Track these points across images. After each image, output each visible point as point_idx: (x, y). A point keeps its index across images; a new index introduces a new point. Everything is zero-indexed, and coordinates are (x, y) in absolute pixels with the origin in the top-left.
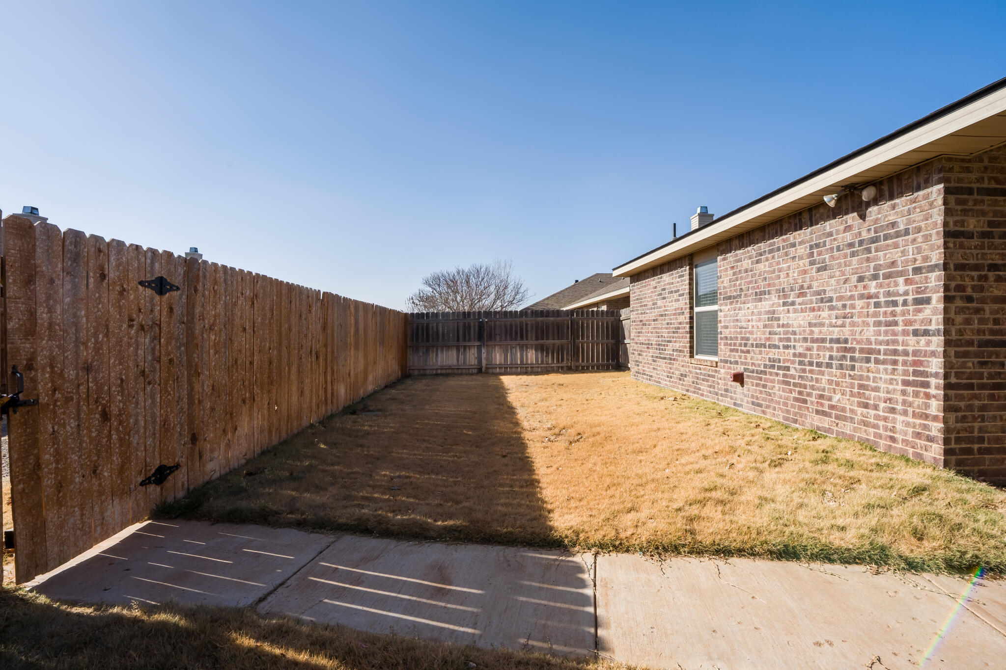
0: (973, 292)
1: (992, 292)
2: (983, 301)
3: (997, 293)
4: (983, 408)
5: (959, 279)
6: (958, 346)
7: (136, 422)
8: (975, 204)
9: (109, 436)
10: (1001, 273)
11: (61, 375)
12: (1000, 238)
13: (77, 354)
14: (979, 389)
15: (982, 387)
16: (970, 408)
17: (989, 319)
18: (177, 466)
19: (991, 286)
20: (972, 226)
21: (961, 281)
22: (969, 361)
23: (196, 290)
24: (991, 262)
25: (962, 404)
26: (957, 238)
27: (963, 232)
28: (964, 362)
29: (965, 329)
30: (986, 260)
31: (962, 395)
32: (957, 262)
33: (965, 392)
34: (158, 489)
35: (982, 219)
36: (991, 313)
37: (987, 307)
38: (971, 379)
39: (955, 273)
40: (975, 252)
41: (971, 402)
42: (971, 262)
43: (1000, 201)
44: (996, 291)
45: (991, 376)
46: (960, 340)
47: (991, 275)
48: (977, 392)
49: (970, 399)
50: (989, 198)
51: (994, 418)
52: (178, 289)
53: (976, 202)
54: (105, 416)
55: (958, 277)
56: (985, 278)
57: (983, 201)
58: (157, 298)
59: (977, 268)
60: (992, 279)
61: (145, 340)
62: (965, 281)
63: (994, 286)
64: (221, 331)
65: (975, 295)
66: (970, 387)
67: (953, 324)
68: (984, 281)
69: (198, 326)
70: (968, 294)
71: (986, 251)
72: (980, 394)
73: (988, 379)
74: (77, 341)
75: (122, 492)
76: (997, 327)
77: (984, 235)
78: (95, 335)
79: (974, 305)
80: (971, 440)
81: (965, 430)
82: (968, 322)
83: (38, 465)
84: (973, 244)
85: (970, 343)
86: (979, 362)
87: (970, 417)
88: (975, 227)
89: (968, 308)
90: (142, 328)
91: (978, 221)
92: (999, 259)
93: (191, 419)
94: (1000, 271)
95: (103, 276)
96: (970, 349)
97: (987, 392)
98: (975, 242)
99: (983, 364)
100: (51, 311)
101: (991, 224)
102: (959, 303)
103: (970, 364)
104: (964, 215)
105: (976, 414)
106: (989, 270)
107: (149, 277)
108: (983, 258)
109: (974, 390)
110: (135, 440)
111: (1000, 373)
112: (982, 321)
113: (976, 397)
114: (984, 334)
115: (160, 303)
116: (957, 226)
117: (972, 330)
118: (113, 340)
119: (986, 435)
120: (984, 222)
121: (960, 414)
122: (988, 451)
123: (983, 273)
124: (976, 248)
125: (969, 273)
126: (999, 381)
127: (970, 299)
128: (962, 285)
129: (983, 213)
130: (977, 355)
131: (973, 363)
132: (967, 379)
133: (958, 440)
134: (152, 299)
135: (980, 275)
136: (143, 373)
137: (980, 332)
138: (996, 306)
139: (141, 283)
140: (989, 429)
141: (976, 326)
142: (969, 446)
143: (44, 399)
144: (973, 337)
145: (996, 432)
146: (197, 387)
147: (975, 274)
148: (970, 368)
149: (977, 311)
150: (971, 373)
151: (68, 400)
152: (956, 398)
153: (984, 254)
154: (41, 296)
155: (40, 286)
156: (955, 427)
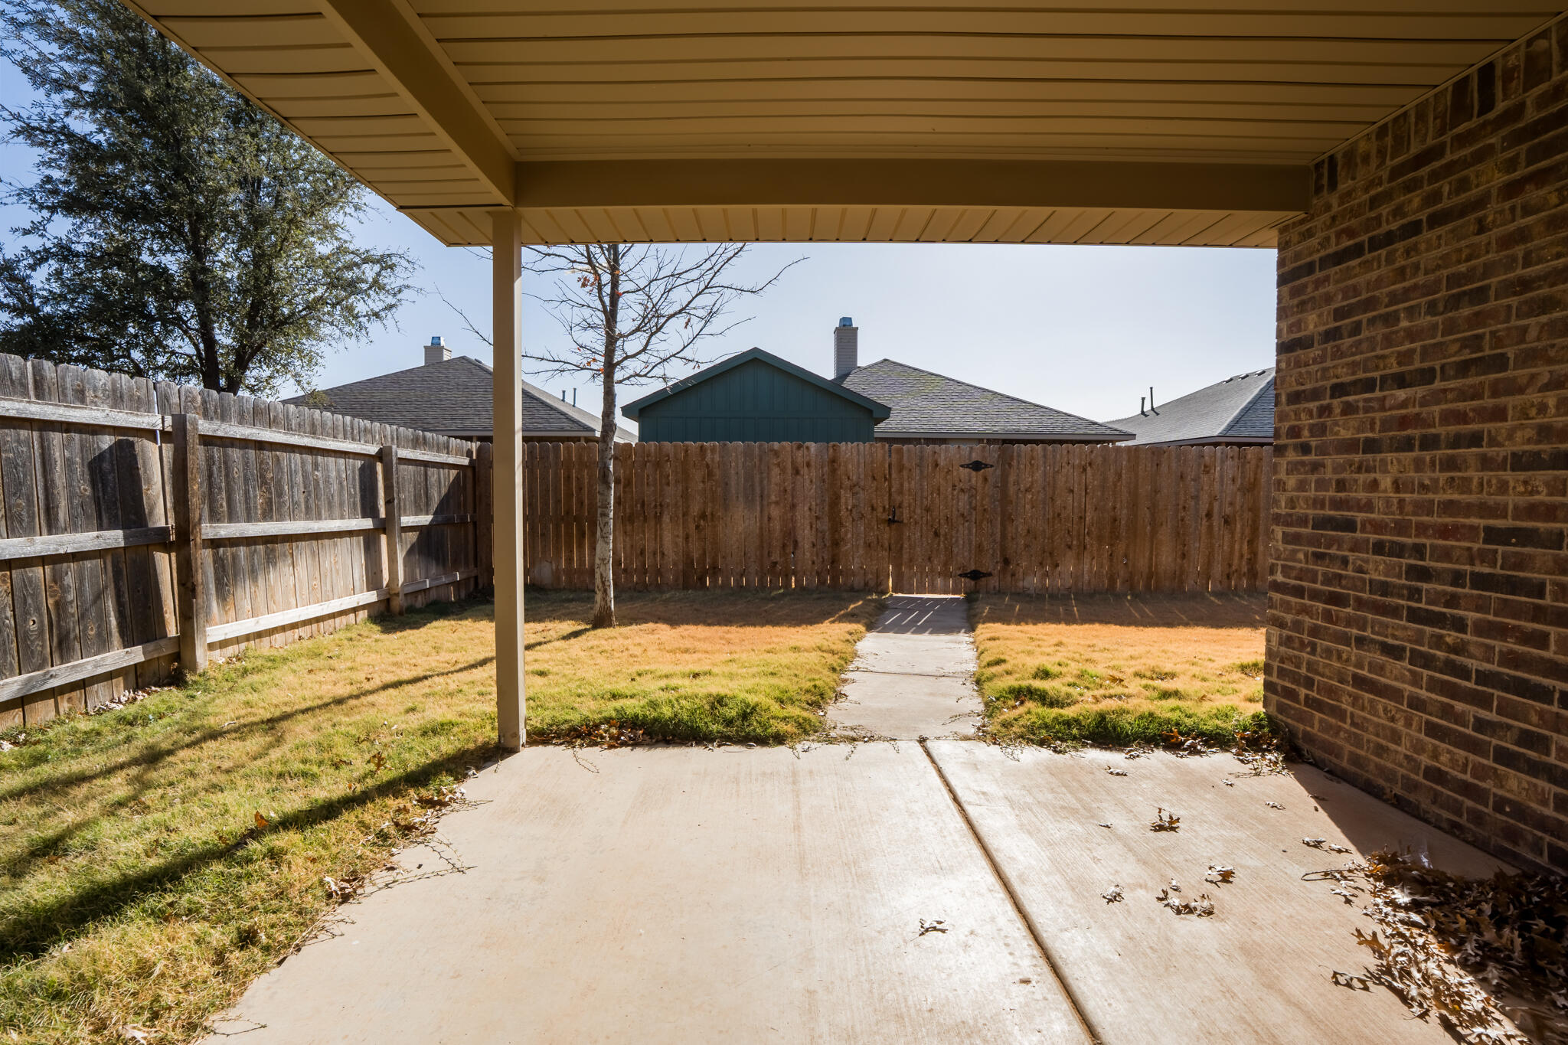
0: (1312, 436)
1: (1337, 433)
2: (1322, 450)
3: (1345, 434)
4: (1315, 631)
5: (1293, 417)
6: (1288, 525)
7: (957, 541)
8: (1316, 288)
9: (939, 545)
10: (1351, 398)
11: (914, 512)
12: (1350, 336)
13: (922, 503)
14: (1311, 598)
15: (1315, 595)
16: (1297, 626)
17: (1330, 479)
18: (990, 574)
19: (1336, 424)
20: (1311, 327)
21: (1296, 420)
22: (1298, 551)
23: (1010, 465)
24: (1335, 381)
25: (1289, 618)
26: (1292, 351)
27: (1300, 339)
28: (1295, 552)
29: (1298, 498)
30: (1328, 379)
31: (1288, 602)
32: (1290, 390)
33: (1293, 600)
34: (973, 583)
35: (1325, 309)
36: (1335, 471)
37: (1328, 461)
38: (1301, 580)
39: (1287, 408)
40: (1314, 368)
41: (1300, 617)
42: (1308, 387)
43: (1354, 267)
44: (1342, 431)
45: (1328, 580)
46: (1290, 515)
47: (1337, 403)
48: (1306, 602)
49: (1299, 613)
50: (1337, 268)
51: (1328, 652)
52: (992, 466)
53: (1318, 284)
54: (936, 534)
55: (1292, 415)
56: (1325, 410)
57: (1327, 279)
58: (974, 473)
59: (1315, 395)
60: (1338, 411)
61: (965, 497)
62: (1300, 419)
63: (1341, 423)
64: (1039, 492)
65: (1314, 442)
66: (1299, 592)
67: (1284, 490)
68: (1329, 416)
69: (1012, 490)
70: (1303, 440)
71: (1329, 363)
72: (1312, 606)
73: (1322, 584)
74: (922, 497)
75: (946, 575)
76: (1342, 495)
77: (1330, 335)
78: (932, 494)
79: (1312, 457)
80: (1295, 678)
81: (1290, 659)
82: (1302, 486)
83: (902, 547)
84: (1312, 355)
85: (1303, 521)
86: (1315, 555)
87: (1297, 641)
88: (1316, 326)
89: (1303, 463)
90: (962, 490)
91: (1320, 316)
92: (1347, 374)
93: (1003, 549)
94: (1348, 395)
95: (937, 465)
96: (1303, 530)
97: (1321, 606)
98: (1315, 352)
99: (1319, 557)
100: (909, 483)
101: (1339, 314)
102: (1292, 456)
103: (1301, 556)
104: (1302, 312)
105: (1306, 638)
106: (1332, 397)
107: (967, 462)
108: (1324, 378)
109: (1303, 598)
110: (955, 550)
111: (1340, 576)
112: (1321, 485)
113: (1305, 610)
114: (1323, 507)
115: (976, 477)
116: (1292, 332)
117: (1306, 500)
118: (942, 497)
119: (1317, 678)
120: (1329, 312)
121: (1286, 632)
122: (1318, 705)
123: (1325, 402)
124: (1315, 361)
125: (1306, 405)
126: (1338, 590)
127: (1305, 449)
128: (1297, 426)
129: (1328, 299)
130: (1312, 541)
131: (1306, 555)
132: (1296, 578)
133: (1282, 673)
134: (970, 474)
135: (1322, 406)
136: (963, 515)
137: (1318, 503)
138: (1341, 458)
139: (962, 466)
140: (1321, 670)
141: (1312, 493)
142: (1294, 687)
143: (905, 521)
144: (1308, 511)
145: (1331, 678)
146: (1011, 529)
147: (1313, 405)
148: (1300, 562)
149: (1316, 467)
150: (1301, 569)
151: (916, 523)
152: (1281, 606)
153: (1325, 370)
154: (906, 477)
155: (905, 473)
156: (1278, 652)
